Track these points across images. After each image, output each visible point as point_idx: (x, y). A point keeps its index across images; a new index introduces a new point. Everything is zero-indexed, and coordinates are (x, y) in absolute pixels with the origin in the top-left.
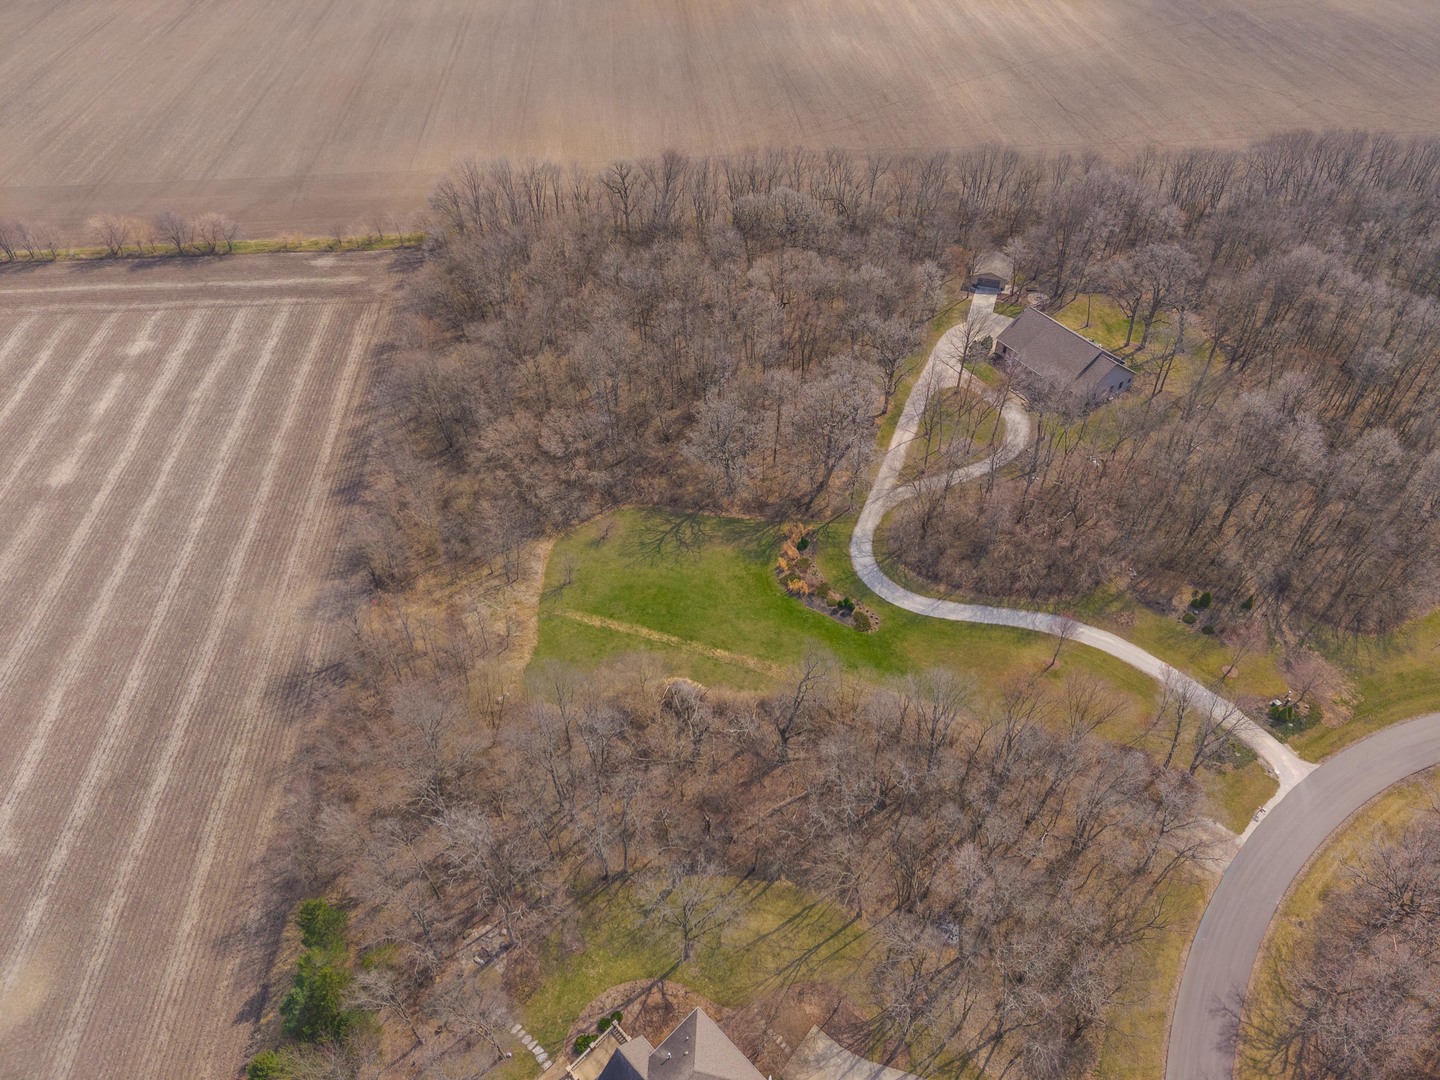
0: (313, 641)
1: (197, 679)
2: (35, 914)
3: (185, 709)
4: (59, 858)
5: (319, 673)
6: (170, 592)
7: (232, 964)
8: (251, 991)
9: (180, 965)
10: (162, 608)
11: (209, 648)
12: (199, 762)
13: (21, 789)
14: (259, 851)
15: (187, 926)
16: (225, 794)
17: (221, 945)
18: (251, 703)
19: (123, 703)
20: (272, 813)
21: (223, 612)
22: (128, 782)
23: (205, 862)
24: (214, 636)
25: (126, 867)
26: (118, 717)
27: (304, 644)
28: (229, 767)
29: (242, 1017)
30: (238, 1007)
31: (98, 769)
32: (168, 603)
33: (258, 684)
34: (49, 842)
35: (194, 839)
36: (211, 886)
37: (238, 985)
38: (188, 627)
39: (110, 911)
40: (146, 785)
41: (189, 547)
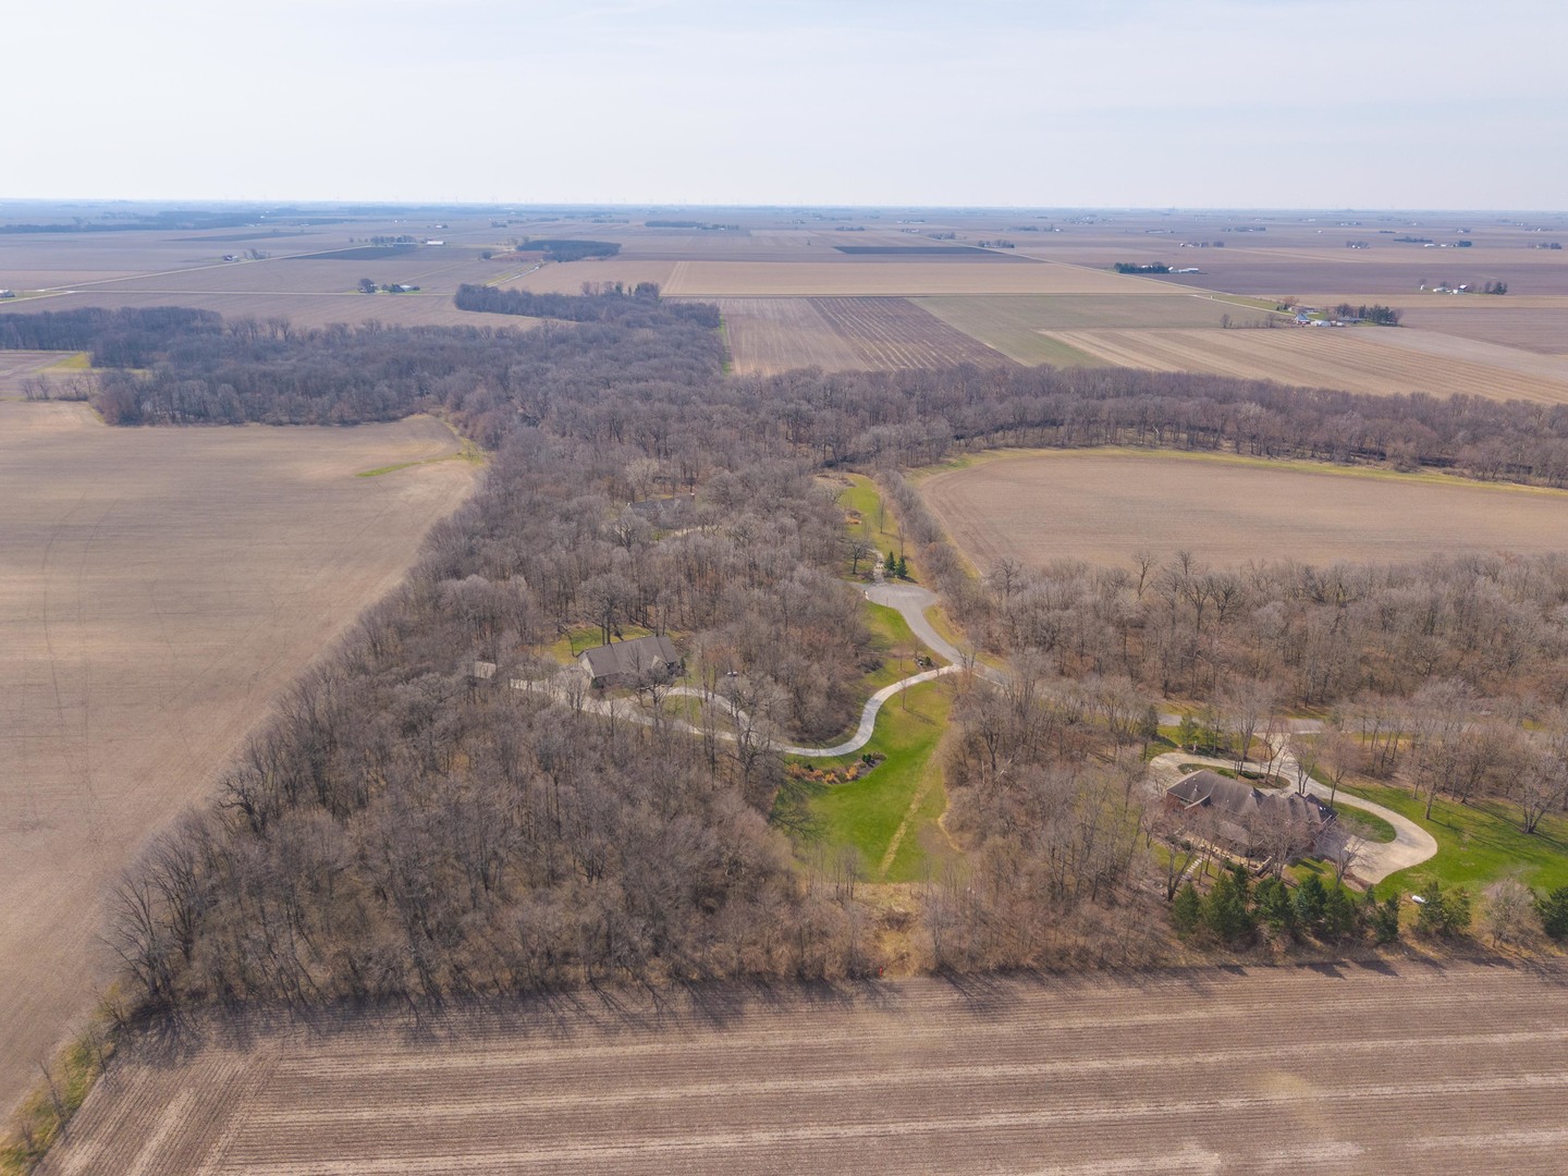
0: (931, 1004)
1: (987, 1072)
2: (1234, 1103)
3: (1021, 1070)
4: (1186, 1108)
5: (965, 993)
6: (876, 1129)
7: (1214, 985)
8: (1226, 973)
9: (1228, 1011)
10: (902, 1128)
11: (946, 1074)
12: (1072, 1045)
13: (1138, 1162)
14: (1134, 991)
15: (1202, 1015)
16: (1094, 1022)
17: (1206, 994)
18: (1005, 1029)
19: (1026, 1120)
20: (1102, 993)
21: (899, 1076)
22: (1105, 1088)
23: (1151, 1018)
24: (928, 1074)
25: (1175, 1062)
26: (1043, 1117)
27: (940, 1009)
28: (1073, 1026)
29: (1243, 974)
30: (1237, 976)
31: (1099, 1112)
32: (892, 1125)
33: (985, 1029)
34: (1177, 1120)
35: (1137, 1029)
36: (1169, 1009)
37: (1226, 979)
38: (916, 1100)
39: (1211, 1059)
40: (1104, 1073)
41: (802, 1133)
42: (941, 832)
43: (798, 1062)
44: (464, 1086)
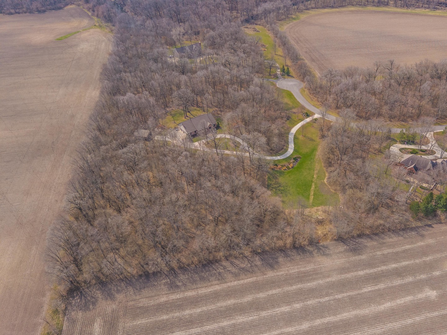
0: (338, 251)
1: (361, 273)
2: (437, 273)
3: (372, 271)
4: (423, 276)
5: (348, 245)
6: (332, 298)
7: (425, 233)
8: (427, 228)
9: (430, 241)
10: (340, 296)
11: (349, 275)
12: (385, 260)
13: (412, 297)
14: (401, 238)
15: (422, 244)
16: (390, 251)
17: (423, 236)
18: (363, 257)
19: (376, 288)
20: (391, 240)
21: (335, 278)
22: (398, 273)
23: (408, 247)
24: (343, 276)
25: (417, 261)
26: (381, 286)
27: (340, 252)
28: (384, 253)
29: (432, 227)
30: (431, 228)
31: (398, 282)
32: (336, 296)
33: (357, 258)
34: (421, 281)
35: (404, 251)
36: (412, 243)
37: (428, 230)
38: (342, 286)
39: (428, 259)
40: (397, 268)
41: (309, 302)
42: (326, 185)
43: (302, 277)
44: (195, 302)
